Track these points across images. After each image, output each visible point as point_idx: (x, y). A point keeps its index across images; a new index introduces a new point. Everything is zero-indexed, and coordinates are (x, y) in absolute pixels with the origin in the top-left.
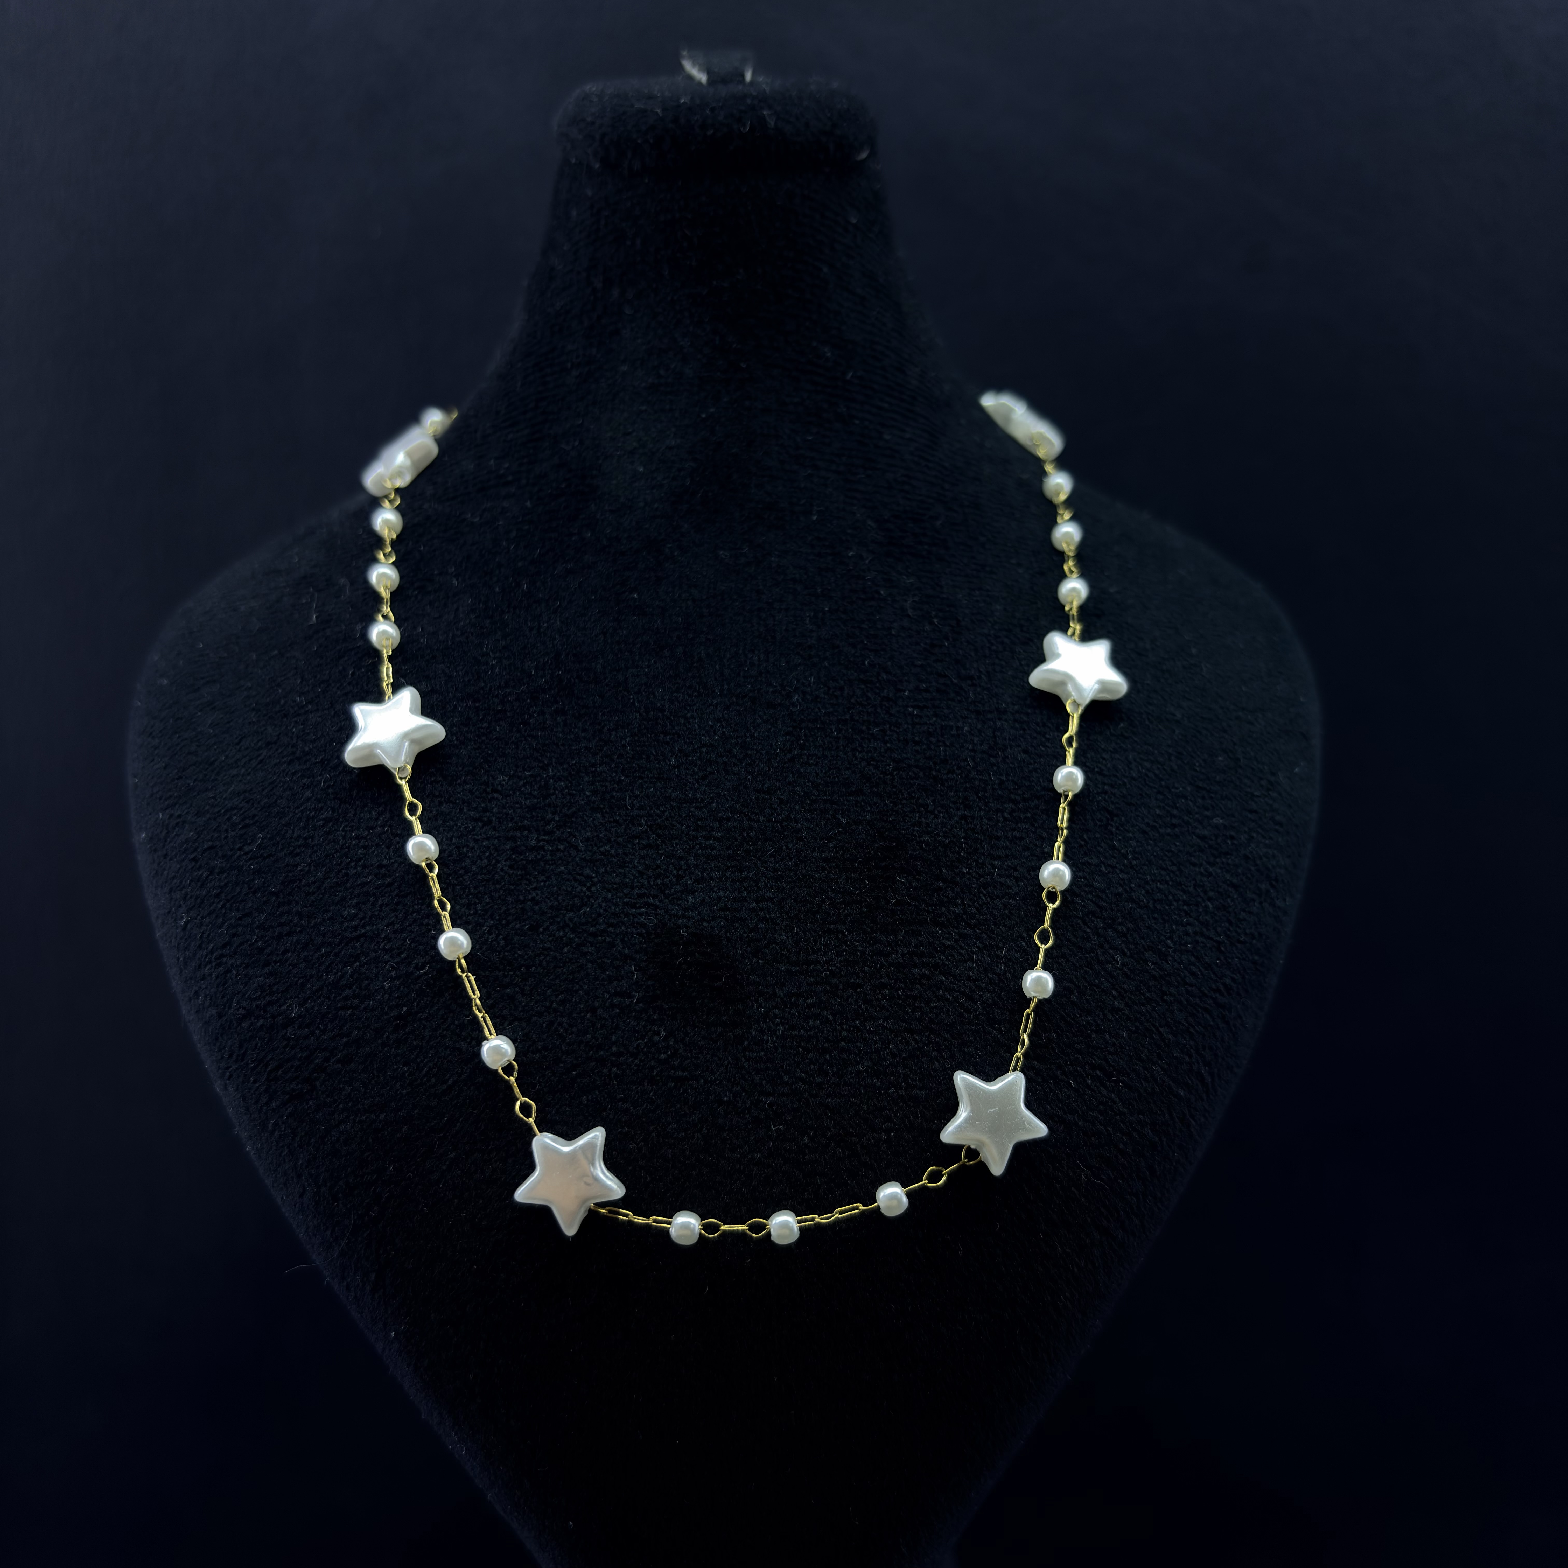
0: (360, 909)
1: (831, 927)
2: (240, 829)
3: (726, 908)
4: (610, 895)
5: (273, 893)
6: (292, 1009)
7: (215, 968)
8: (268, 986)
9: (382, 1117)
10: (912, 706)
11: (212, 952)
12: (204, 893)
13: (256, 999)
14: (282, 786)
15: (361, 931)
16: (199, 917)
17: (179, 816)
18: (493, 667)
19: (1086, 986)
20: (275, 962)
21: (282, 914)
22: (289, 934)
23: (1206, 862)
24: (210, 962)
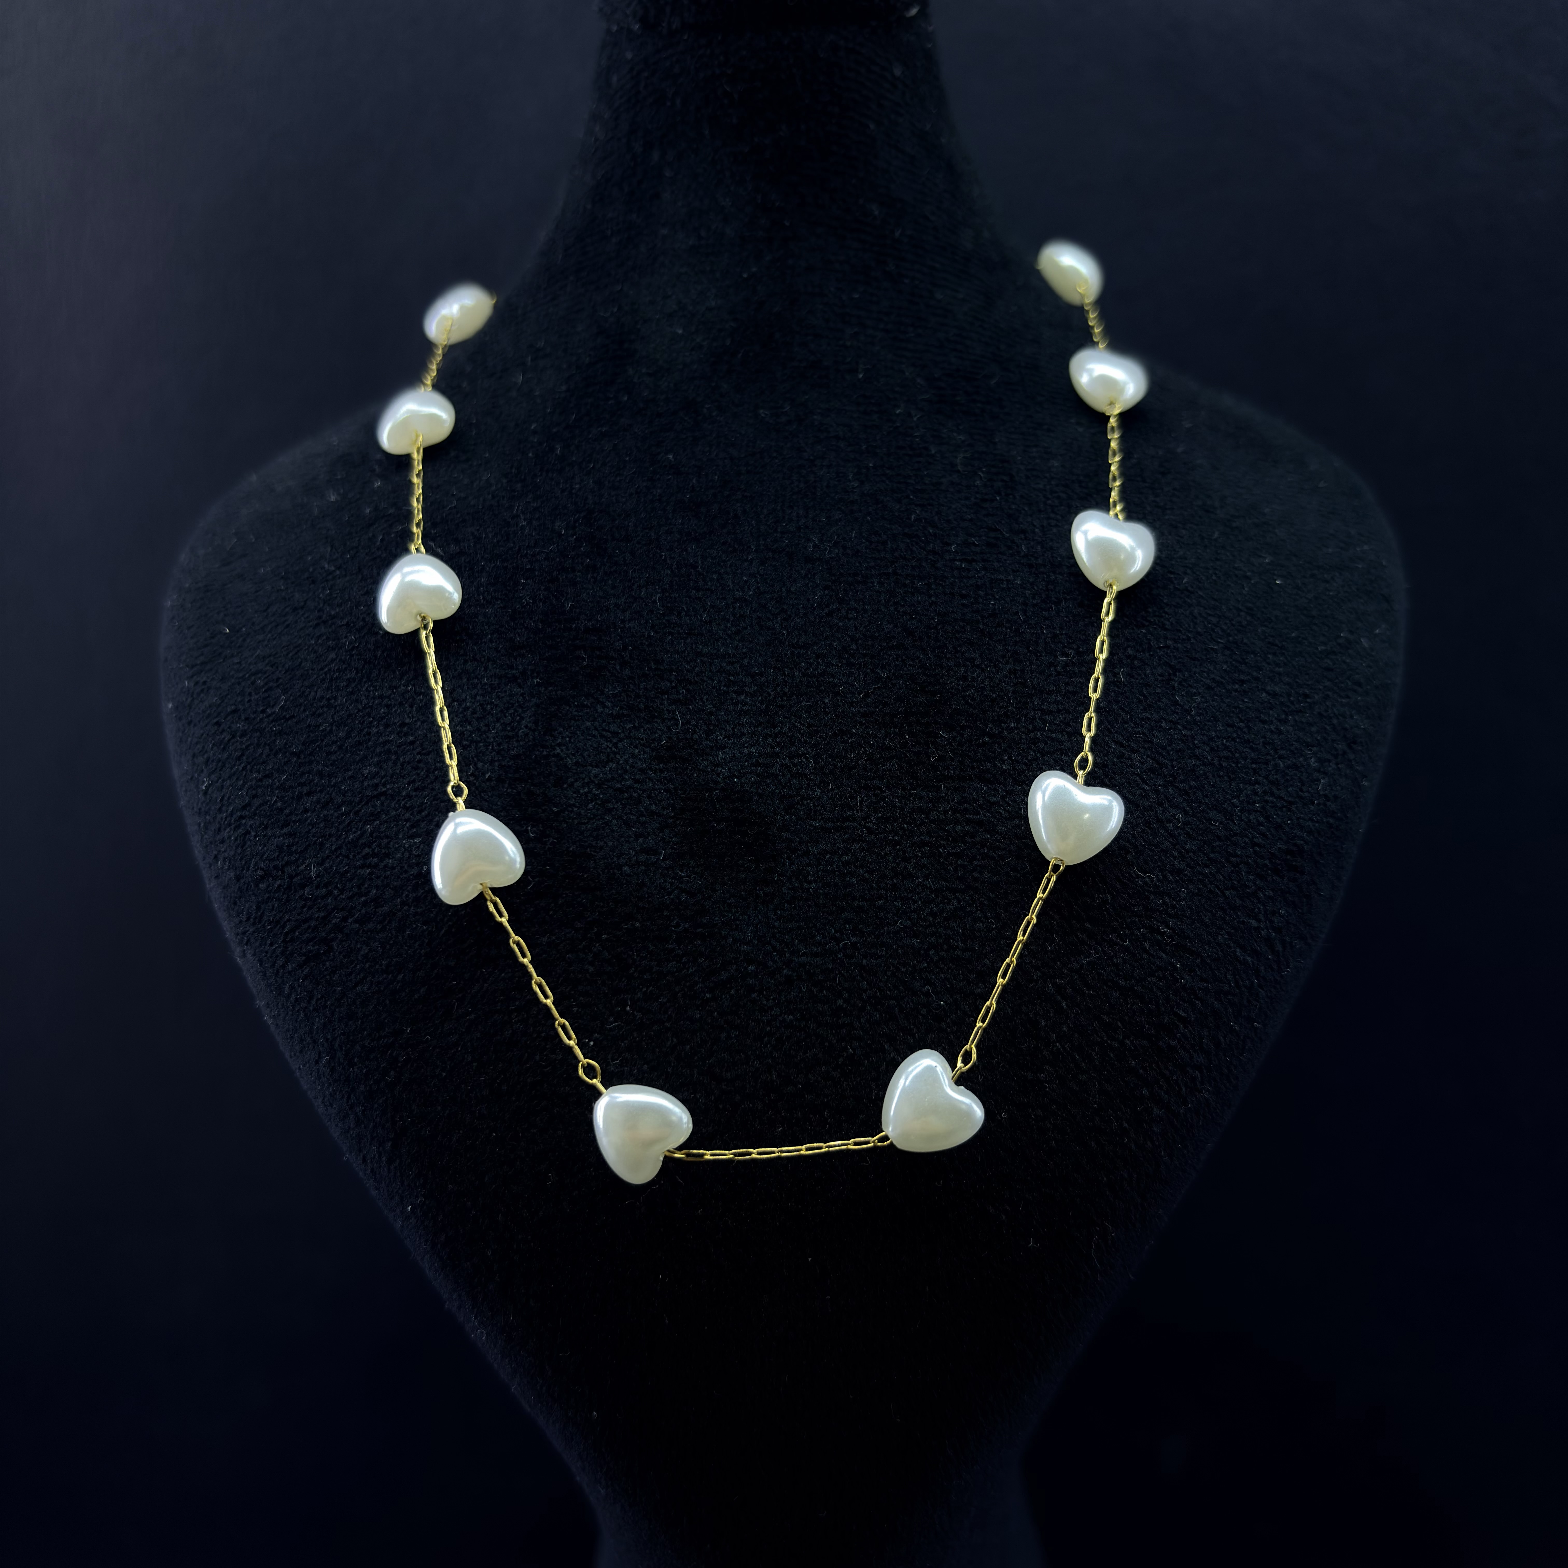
0: (381, 768)
1: (868, 782)
2: (264, 692)
3: (758, 764)
4: (637, 751)
5: (293, 754)
6: (310, 869)
7: (235, 830)
8: (287, 846)
9: (400, 977)
10: (960, 560)
11: (231, 815)
12: (225, 756)
13: (274, 860)
14: (307, 649)
15: (381, 789)
16: (220, 781)
17: (205, 683)
18: (523, 528)
19: (1144, 845)
20: (294, 822)
21: (303, 774)
22: (309, 794)
23: (1276, 718)
24: (230, 825)
